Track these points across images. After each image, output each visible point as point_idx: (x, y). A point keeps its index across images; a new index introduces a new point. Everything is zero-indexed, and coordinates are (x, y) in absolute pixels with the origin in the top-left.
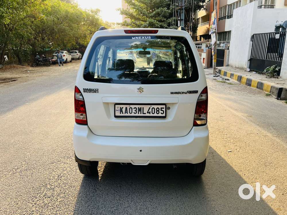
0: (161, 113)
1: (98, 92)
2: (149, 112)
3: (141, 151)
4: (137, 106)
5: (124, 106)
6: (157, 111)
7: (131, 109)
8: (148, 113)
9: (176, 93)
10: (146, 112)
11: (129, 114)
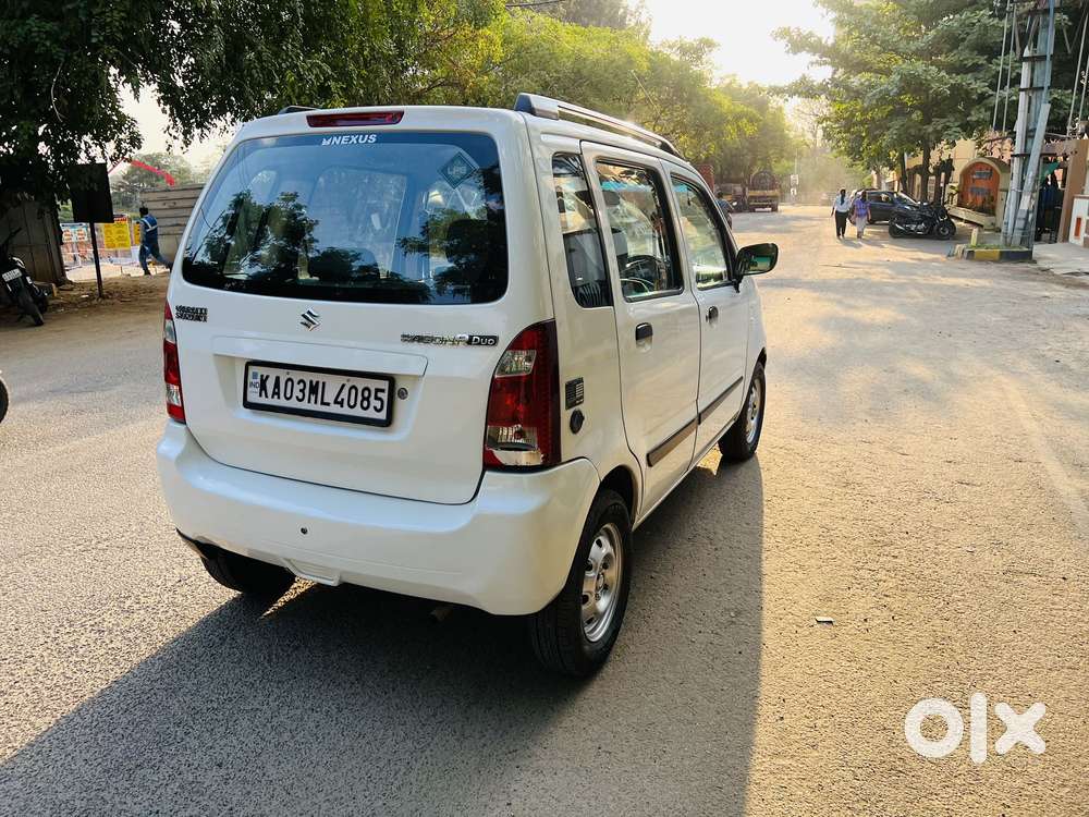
0: (375, 408)
1: (205, 320)
2: (339, 400)
3: (304, 531)
4: (308, 377)
5: (273, 373)
6: (364, 399)
7: (290, 383)
8: (336, 402)
9: (420, 339)
10: (332, 401)
11: (282, 402)
